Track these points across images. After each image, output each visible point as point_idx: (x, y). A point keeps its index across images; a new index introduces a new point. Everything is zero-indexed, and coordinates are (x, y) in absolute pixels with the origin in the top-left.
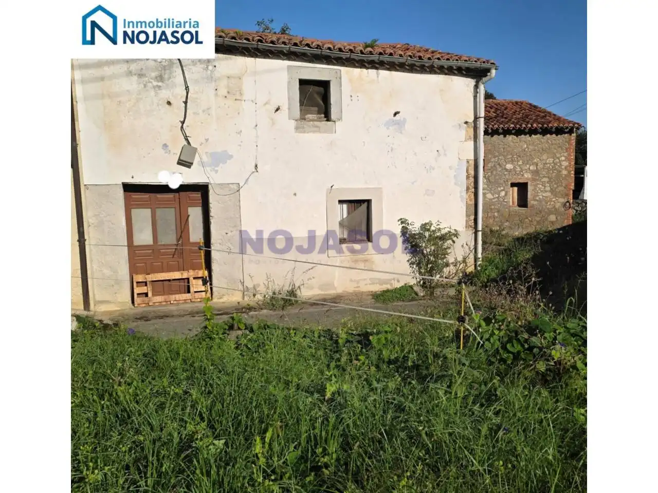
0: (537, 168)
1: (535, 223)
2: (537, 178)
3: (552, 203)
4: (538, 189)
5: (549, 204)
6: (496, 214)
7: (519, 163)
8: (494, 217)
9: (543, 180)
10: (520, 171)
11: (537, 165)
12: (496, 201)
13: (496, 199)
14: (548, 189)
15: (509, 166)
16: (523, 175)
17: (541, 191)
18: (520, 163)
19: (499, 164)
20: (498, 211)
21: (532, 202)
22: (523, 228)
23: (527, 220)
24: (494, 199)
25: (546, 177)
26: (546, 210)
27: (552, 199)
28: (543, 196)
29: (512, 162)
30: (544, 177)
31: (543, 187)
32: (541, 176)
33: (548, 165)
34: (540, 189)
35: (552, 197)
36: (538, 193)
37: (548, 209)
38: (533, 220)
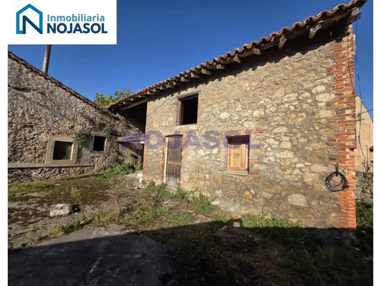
0: (265, 112)
1: (261, 201)
2: (266, 127)
3: (296, 171)
4: (265, 146)
5: (288, 171)
6: (207, 176)
7: (237, 110)
8: (205, 179)
9: (276, 131)
10: (239, 120)
11: (265, 107)
12: (208, 159)
13: (208, 157)
14: (288, 145)
15: (224, 115)
16: (242, 125)
17: (273, 149)
18: (239, 108)
19: (213, 114)
20: (210, 173)
21: (256, 166)
22: (241, 204)
23: (247, 193)
24: (205, 156)
25: (283, 125)
26: (283, 183)
27: (295, 163)
28: (276, 157)
29: (227, 109)
30: (278, 125)
31: (277, 143)
32: (272, 124)
33: (287, 105)
34: (270, 145)
35: (296, 160)
36: (266, 151)
37: (288, 181)
38: (258, 196)
